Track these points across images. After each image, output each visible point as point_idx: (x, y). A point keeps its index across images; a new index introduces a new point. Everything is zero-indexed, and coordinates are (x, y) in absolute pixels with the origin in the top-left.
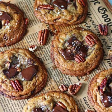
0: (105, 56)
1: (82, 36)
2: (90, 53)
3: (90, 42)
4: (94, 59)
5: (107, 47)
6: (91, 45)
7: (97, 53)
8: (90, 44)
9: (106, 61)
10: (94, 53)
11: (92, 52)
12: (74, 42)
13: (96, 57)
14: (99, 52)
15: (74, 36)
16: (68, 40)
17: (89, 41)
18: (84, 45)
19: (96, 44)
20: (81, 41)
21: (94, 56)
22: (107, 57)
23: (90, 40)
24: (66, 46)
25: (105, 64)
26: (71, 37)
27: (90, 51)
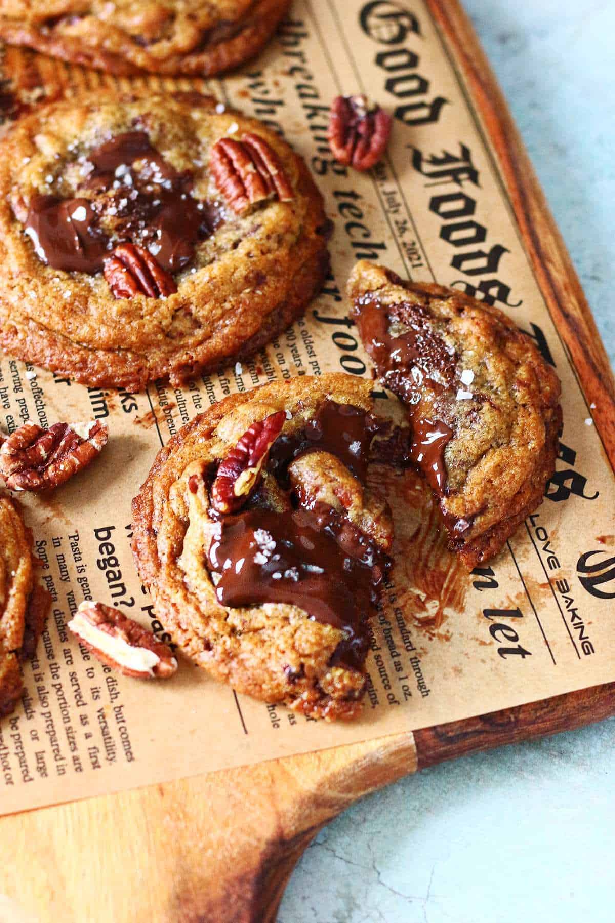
0: (328, 299)
1: (198, 142)
2: (220, 250)
3: (240, 181)
4: (237, 292)
5: (356, 245)
6: (241, 204)
7: (270, 256)
8: (233, 190)
9: (326, 326)
10: (248, 255)
11: (235, 246)
12: (129, 164)
13: (256, 279)
14: (283, 252)
15: (139, 127)
16: (91, 149)
17: (233, 171)
18: (196, 194)
19: (277, 199)
20: (180, 165)
21: (242, 271)
22: (335, 305)
23: (236, 165)
24: (66, 186)
25: (309, 346)
26: (116, 132)
27: (223, 238)
